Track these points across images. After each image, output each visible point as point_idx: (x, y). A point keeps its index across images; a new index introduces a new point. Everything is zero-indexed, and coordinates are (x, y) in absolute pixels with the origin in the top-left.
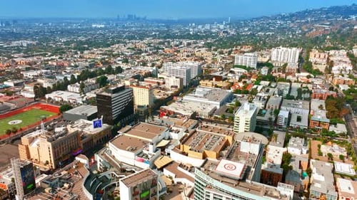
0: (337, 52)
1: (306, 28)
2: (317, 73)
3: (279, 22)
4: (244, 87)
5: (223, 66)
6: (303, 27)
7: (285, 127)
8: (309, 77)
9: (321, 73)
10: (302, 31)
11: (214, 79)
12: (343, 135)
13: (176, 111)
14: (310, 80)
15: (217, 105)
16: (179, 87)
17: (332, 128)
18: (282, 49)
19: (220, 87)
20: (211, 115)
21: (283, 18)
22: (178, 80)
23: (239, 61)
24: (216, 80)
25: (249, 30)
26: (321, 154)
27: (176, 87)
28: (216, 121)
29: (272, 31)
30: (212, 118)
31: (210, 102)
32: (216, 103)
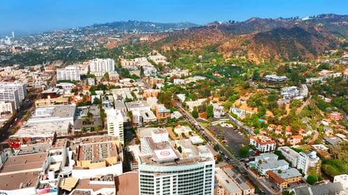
0: (140, 59)
1: (101, 41)
2: (135, 77)
3: (73, 36)
4: (85, 99)
5: (46, 83)
6: (98, 40)
7: (141, 123)
8: (131, 81)
9: (138, 78)
10: (99, 43)
11: (49, 97)
12: (181, 118)
13: (32, 136)
14: (135, 84)
15: (70, 120)
16: (12, 112)
17: (172, 116)
18: (99, 61)
19: (62, 103)
20: (70, 131)
21: (76, 32)
22: (10, 104)
23: (62, 77)
24: (51, 98)
25: (44, 45)
26: (177, 135)
27: (8, 113)
28: (78, 135)
29: (70, 45)
30: (73, 134)
31: (63, 119)
32: (68, 118)
